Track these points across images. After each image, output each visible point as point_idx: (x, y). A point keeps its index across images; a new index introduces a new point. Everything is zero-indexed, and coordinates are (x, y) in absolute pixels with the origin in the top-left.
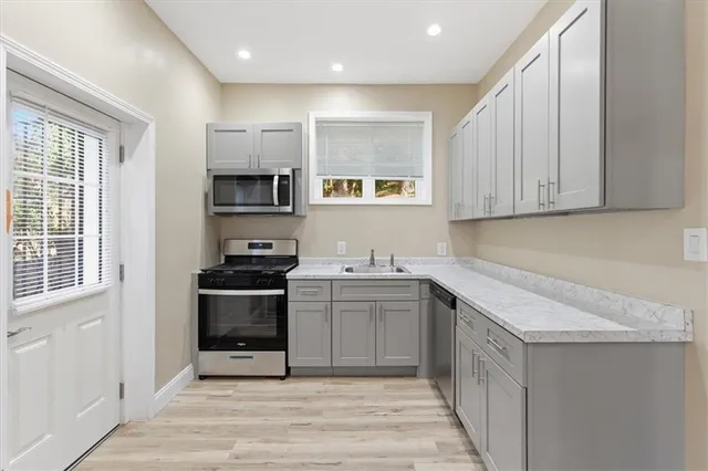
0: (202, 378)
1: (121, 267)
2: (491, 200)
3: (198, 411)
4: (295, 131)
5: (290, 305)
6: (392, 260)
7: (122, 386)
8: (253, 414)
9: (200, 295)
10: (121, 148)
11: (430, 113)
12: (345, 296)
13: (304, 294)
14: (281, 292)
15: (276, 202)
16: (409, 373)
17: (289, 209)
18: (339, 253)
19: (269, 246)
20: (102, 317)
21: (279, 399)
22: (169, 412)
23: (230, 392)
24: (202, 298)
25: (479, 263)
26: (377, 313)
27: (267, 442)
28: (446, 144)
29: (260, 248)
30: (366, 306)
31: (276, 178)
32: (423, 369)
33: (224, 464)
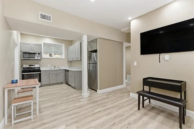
2: (73, 59)
4: (40, 45)
5: (41, 75)
6: (58, 67)
11: (64, 44)
13: (44, 73)
14: (40, 73)
16: (62, 83)
19: (34, 65)
24: (22, 75)
25: (72, 67)
26: (57, 75)
28: (67, 49)
29: (32, 66)
30: (55, 74)
32: (64, 83)
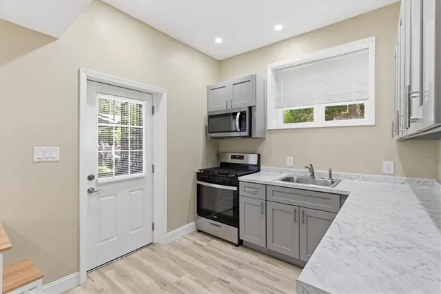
0: (199, 231)
1: (153, 166)
3: (184, 249)
4: (251, 81)
5: (240, 198)
6: (330, 174)
7: (153, 224)
8: (206, 262)
9: (198, 184)
10: (153, 108)
11: (374, 38)
12: (276, 198)
13: (249, 192)
14: (235, 188)
15: (238, 130)
17: (246, 133)
18: (288, 165)
19: (242, 158)
20: (143, 189)
21: (225, 258)
22: (173, 245)
23: (204, 244)
26: (300, 216)
27: (198, 282)
29: (237, 158)
30: (291, 209)
31: (238, 114)
33: (171, 285)
